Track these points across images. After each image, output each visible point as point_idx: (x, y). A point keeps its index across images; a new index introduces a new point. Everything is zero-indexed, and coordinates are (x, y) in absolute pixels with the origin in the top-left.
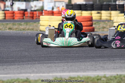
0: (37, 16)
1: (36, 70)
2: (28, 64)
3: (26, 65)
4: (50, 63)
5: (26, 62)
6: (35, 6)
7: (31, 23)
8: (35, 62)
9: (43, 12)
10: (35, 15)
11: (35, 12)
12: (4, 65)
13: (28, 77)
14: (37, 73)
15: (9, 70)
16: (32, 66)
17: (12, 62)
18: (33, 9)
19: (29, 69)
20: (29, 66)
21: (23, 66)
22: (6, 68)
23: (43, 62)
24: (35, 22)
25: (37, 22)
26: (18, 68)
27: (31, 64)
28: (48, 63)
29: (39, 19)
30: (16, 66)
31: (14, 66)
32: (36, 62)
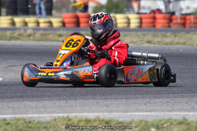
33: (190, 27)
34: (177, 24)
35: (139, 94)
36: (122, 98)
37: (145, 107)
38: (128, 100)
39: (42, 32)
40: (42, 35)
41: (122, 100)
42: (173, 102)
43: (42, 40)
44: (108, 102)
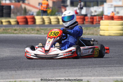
0: (97, 21)
1: (96, 73)
2: (89, 67)
3: (86, 69)
4: (111, 67)
5: (87, 65)
6: (96, 12)
7: (91, 28)
8: (95, 66)
9: (104, 17)
10: (95, 20)
11: (95, 17)
12: (66, 68)
13: (89, 80)
14: (97, 76)
15: (70, 73)
16: (92, 69)
17: (73, 66)
18: (93, 14)
19: (89, 72)
20: (90, 69)
21: (84, 69)
22: (67, 71)
23: (104, 66)
24: (95, 27)
25: (97, 27)
26: (79, 71)
27: (92, 68)
28: (109, 67)
29: (99, 24)
30: (77, 70)
31: (75, 69)
32: (97, 66)
33: (97, 24)
34: (88, 22)
35: (62, 66)
36: (51, 69)
37: (64, 74)
38: (55, 70)
39: (4, 28)
40: (4, 29)
41: (51, 70)
42: (82, 71)
43: (3, 33)
44: (42, 72)
